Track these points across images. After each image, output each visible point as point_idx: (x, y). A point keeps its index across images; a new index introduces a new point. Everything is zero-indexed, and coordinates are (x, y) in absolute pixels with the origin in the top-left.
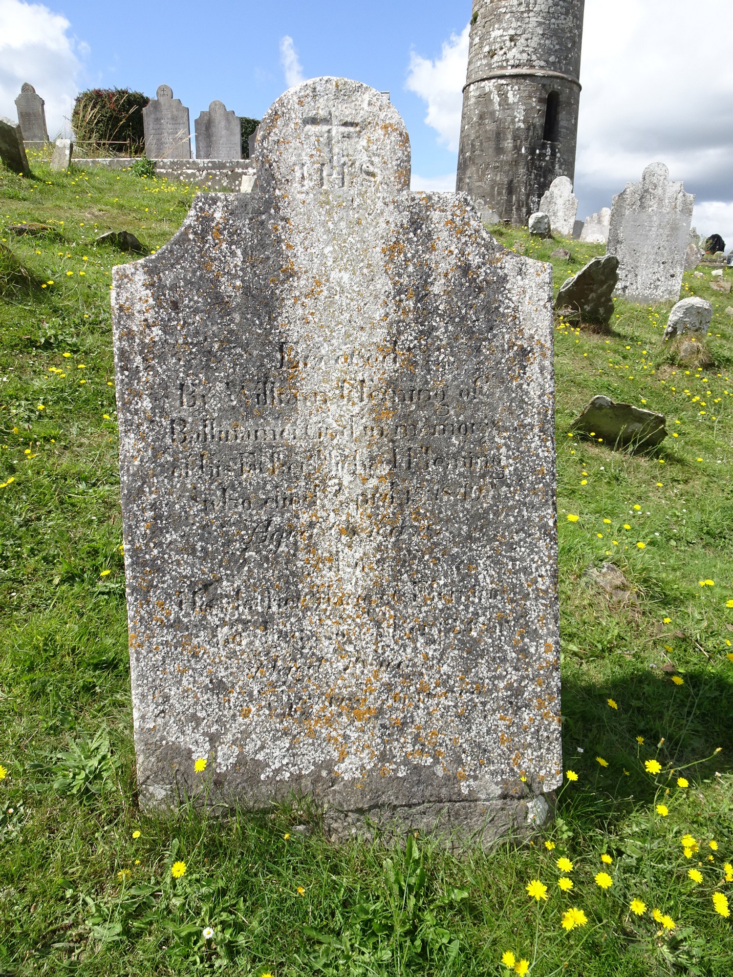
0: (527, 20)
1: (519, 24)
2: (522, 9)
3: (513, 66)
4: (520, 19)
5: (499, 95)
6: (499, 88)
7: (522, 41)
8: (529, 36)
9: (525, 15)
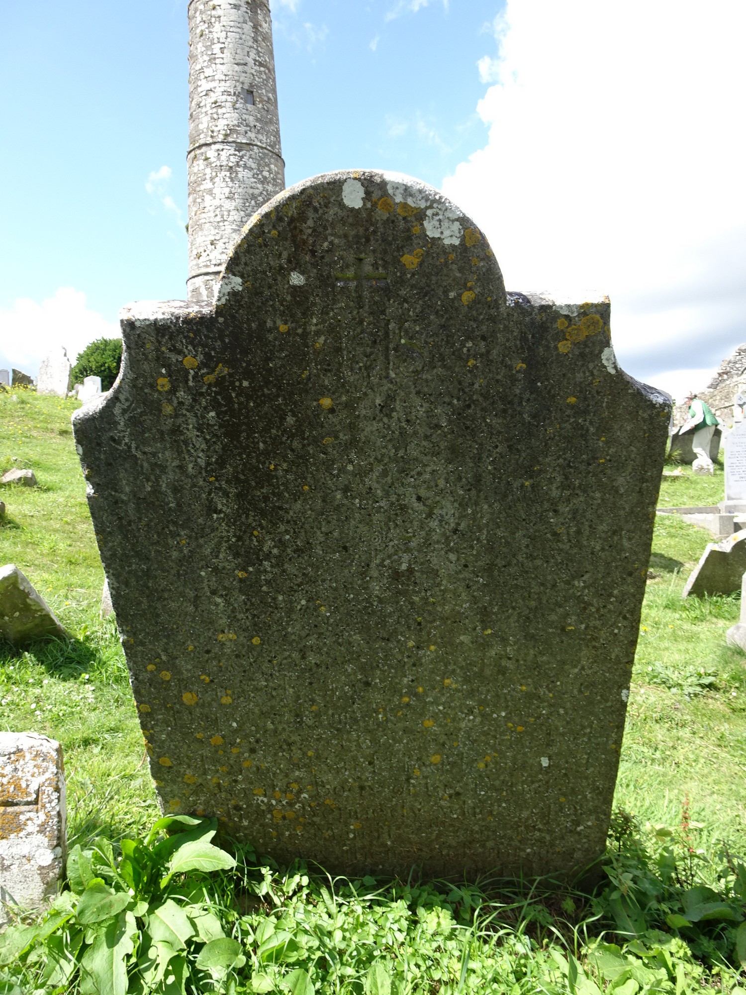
0: (223, 228)
1: (217, 231)
2: (218, 219)
3: (215, 265)
4: (217, 227)
5: (207, 289)
6: (206, 283)
7: (220, 245)
8: (227, 240)
9: (221, 224)
